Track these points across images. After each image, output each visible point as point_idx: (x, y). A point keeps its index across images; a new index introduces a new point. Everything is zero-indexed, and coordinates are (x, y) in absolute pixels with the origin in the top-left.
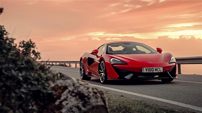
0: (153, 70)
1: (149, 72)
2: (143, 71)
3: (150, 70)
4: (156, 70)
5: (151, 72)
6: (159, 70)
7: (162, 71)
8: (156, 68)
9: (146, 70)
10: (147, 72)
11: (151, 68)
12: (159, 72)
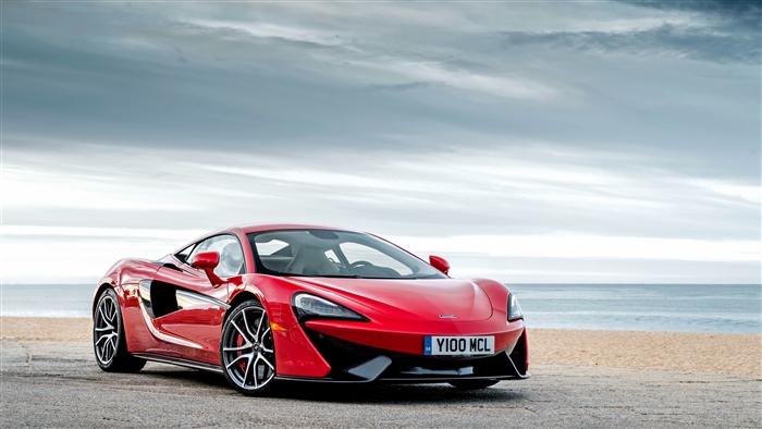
0: (462, 348)
1: (450, 353)
2: (427, 349)
3: (454, 348)
4: (473, 345)
5: (458, 353)
6: (482, 345)
7: (492, 352)
8: (473, 338)
9: (441, 345)
10: (444, 353)
11: (458, 338)
12: (483, 352)
